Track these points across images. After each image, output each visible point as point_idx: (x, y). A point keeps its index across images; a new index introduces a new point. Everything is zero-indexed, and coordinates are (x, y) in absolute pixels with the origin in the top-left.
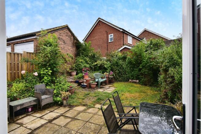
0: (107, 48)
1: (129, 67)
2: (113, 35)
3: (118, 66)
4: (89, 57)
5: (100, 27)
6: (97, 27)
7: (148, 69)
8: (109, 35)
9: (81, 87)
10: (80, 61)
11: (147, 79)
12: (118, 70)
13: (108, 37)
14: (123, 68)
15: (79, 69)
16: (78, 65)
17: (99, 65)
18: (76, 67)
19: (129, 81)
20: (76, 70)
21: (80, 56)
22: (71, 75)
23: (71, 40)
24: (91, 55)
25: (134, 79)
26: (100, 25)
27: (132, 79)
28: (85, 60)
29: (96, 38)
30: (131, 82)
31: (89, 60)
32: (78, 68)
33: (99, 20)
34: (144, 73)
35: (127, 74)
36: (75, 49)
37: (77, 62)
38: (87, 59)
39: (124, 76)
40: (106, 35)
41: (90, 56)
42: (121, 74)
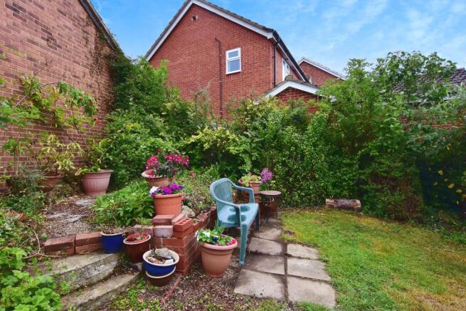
0: (221, 93)
1: (321, 150)
2: (242, 51)
3: (280, 148)
4: (165, 116)
5: (193, 27)
6: (185, 28)
7: (403, 160)
8: (227, 52)
9: (142, 275)
10: (130, 126)
11: (403, 197)
12: (284, 164)
13: (221, 58)
14: (303, 156)
15: (125, 161)
16: (121, 143)
17: (206, 146)
18: (110, 151)
19: (325, 202)
20: (108, 164)
21: (127, 107)
22: (83, 190)
23: (87, 40)
24: (174, 107)
25: (344, 197)
26: (194, 18)
27: (336, 197)
28: (148, 124)
29: (181, 60)
30: (331, 206)
31: (164, 128)
32: (117, 155)
33: (193, 5)
34: (385, 172)
35: (315, 180)
36: (104, 79)
37: (112, 132)
38: (159, 122)
39: (304, 184)
40: (214, 53)
41: (168, 111)
42: (296, 180)
